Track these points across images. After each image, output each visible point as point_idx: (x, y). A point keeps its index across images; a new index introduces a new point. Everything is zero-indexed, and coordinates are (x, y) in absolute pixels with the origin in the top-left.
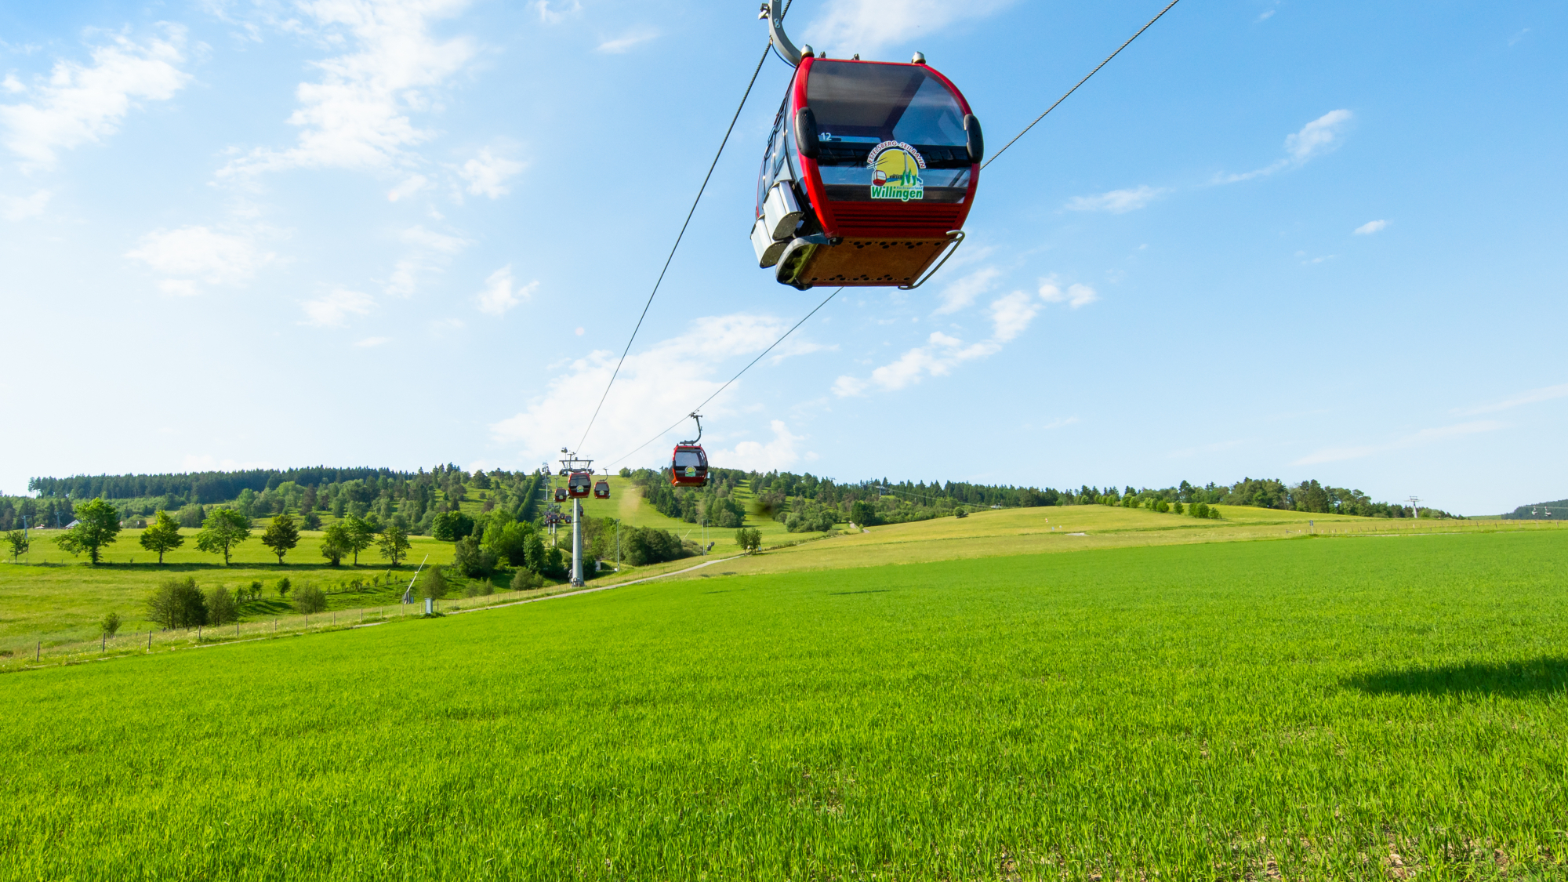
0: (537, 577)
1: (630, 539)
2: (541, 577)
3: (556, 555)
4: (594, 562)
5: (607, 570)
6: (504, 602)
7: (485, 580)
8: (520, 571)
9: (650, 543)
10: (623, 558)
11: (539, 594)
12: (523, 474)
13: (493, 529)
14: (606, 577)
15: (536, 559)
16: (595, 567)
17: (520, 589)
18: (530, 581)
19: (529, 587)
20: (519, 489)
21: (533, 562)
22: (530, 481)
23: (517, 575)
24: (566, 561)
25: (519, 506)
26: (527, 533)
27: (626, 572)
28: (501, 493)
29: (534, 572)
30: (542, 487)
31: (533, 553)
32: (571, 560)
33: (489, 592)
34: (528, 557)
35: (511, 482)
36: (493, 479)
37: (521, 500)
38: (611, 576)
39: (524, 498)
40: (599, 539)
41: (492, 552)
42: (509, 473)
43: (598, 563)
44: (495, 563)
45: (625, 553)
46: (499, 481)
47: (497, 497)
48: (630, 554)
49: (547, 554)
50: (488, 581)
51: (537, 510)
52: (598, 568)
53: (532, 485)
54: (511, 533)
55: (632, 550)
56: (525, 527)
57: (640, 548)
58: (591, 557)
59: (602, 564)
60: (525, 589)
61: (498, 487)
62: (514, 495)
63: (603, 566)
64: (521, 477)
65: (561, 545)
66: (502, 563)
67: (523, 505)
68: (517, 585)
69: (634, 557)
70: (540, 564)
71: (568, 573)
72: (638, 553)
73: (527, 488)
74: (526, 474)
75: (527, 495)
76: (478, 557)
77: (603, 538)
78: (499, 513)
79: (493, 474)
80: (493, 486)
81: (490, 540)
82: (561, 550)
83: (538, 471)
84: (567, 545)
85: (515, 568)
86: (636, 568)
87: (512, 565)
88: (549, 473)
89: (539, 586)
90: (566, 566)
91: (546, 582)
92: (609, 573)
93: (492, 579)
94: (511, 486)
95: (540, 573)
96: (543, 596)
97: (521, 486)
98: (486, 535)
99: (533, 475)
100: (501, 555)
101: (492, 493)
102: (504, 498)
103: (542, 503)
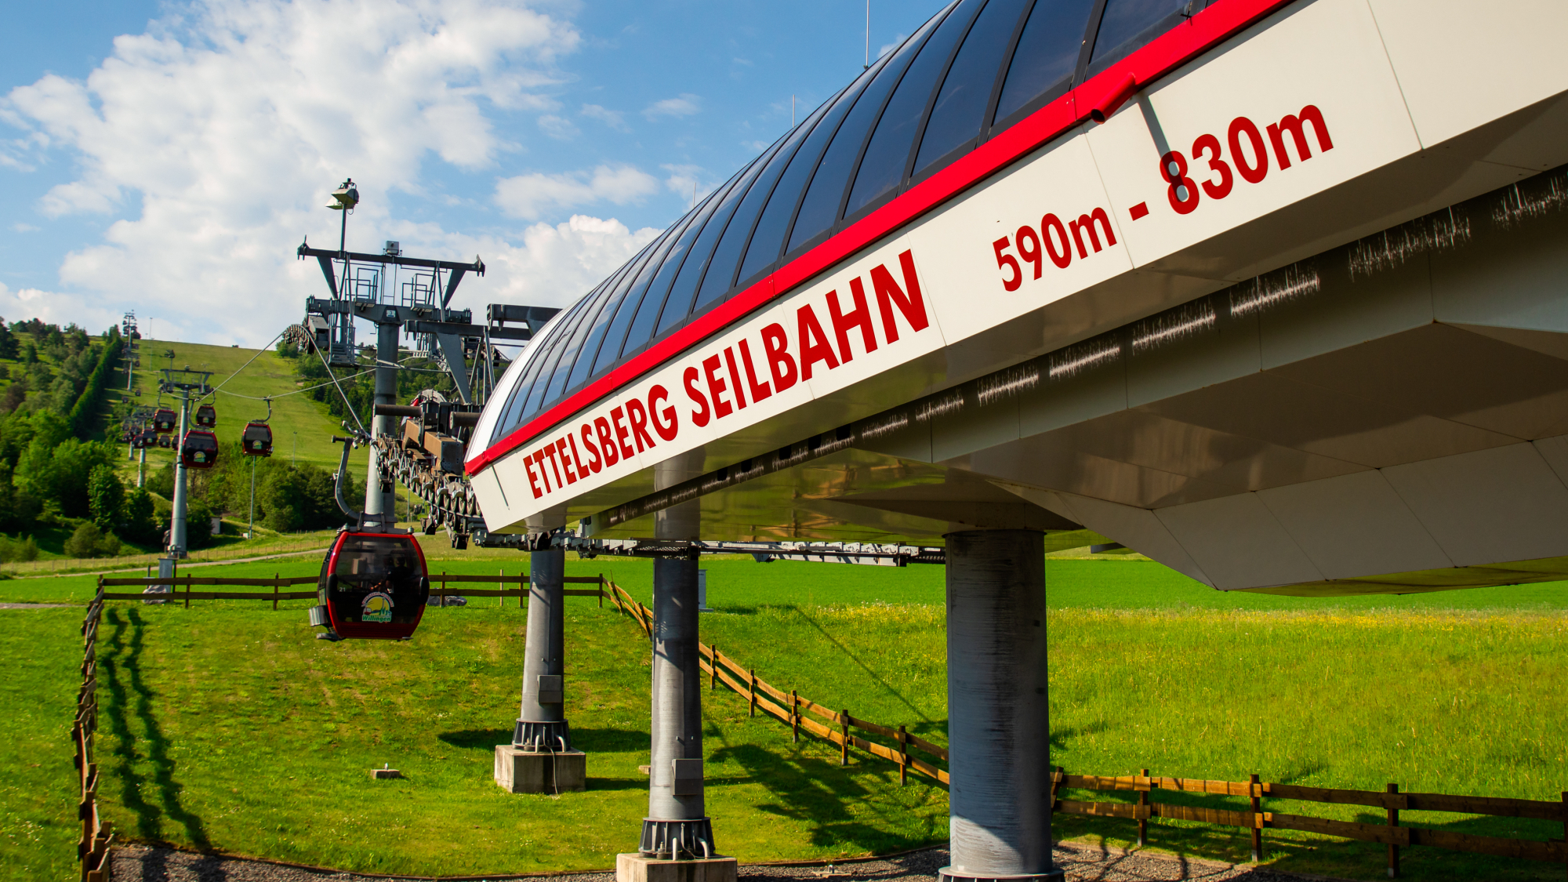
0: (110, 538)
1: (274, 484)
2: (116, 539)
3: (144, 504)
4: (209, 519)
5: (230, 536)
6: (73, 571)
7: (25, 538)
8: (82, 528)
9: (313, 493)
10: (261, 515)
11: (121, 564)
12: (83, 333)
13: (37, 453)
14: (228, 547)
15: (108, 509)
16: (211, 528)
17: (81, 555)
18: (98, 544)
19: (97, 554)
20: (75, 365)
21: (103, 512)
22: (97, 351)
23: (77, 533)
24: (160, 514)
25: (72, 400)
26: (95, 463)
27: (262, 542)
28: (40, 371)
29: (104, 530)
30: (121, 364)
31: (104, 497)
32: (170, 513)
33: (31, 556)
34: (95, 504)
35: (60, 351)
36: (25, 339)
37: (79, 387)
38: (237, 546)
39: (85, 383)
40: (222, 480)
41: (34, 491)
42: (53, 329)
43: (215, 522)
44: (39, 509)
45: (264, 505)
46: (37, 346)
47: (32, 378)
48: (274, 510)
49: (129, 501)
50: (30, 539)
51: (107, 408)
52: (216, 532)
53: (102, 358)
54: (67, 461)
55: (277, 503)
56: (93, 453)
57: (291, 501)
58: (204, 512)
59: (223, 525)
60: (90, 556)
61: (34, 358)
62: (65, 377)
63: (225, 528)
64: (82, 339)
65: (152, 485)
66: (50, 509)
67: (82, 398)
68: (76, 549)
69: (280, 516)
70: (116, 517)
71: (163, 535)
72: (288, 510)
73: (92, 364)
74: (89, 333)
75: (91, 378)
76: (12, 499)
77: (228, 478)
78: (42, 420)
79: (23, 327)
80: (23, 353)
81: (30, 470)
82: (154, 495)
83: (115, 330)
84: (164, 486)
85: (73, 520)
86: (281, 535)
87: (67, 515)
88: (137, 336)
89: (113, 553)
90: (159, 522)
91: (124, 548)
92: (235, 541)
93: (36, 537)
94: (59, 358)
95: (115, 532)
96: (125, 567)
97: (80, 360)
98: (24, 460)
99: (104, 336)
100: (48, 496)
101: (21, 368)
102: (46, 380)
103: (119, 397)
